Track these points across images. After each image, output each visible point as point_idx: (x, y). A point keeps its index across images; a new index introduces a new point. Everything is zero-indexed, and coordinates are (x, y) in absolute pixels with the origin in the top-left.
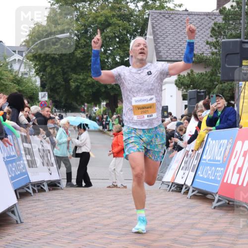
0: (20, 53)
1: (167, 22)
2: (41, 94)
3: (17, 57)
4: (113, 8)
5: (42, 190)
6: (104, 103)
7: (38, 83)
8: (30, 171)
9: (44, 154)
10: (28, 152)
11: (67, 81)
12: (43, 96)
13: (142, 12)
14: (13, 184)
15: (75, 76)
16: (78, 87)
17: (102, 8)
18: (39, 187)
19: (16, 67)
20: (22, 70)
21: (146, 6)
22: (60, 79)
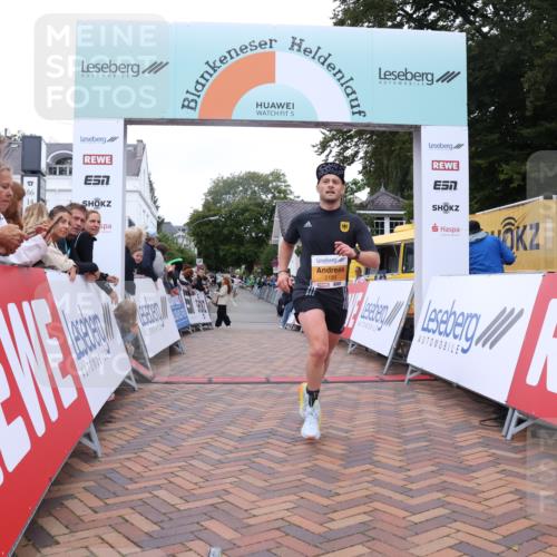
0: (184, 230)
1: (289, 209)
2: (198, 260)
3: (181, 233)
4: (250, 199)
5: (198, 330)
6: (243, 267)
7: (196, 252)
8: (190, 316)
9: (200, 303)
10: (188, 302)
11: (217, 250)
12: (199, 262)
13: (272, 201)
14: (178, 326)
15: (222, 247)
16: (225, 255)
17: (243, 198)
18: (196, 328)
19: (180, 241)
20: (185, 243)
21: (274, 197)
22: (212, 250)
